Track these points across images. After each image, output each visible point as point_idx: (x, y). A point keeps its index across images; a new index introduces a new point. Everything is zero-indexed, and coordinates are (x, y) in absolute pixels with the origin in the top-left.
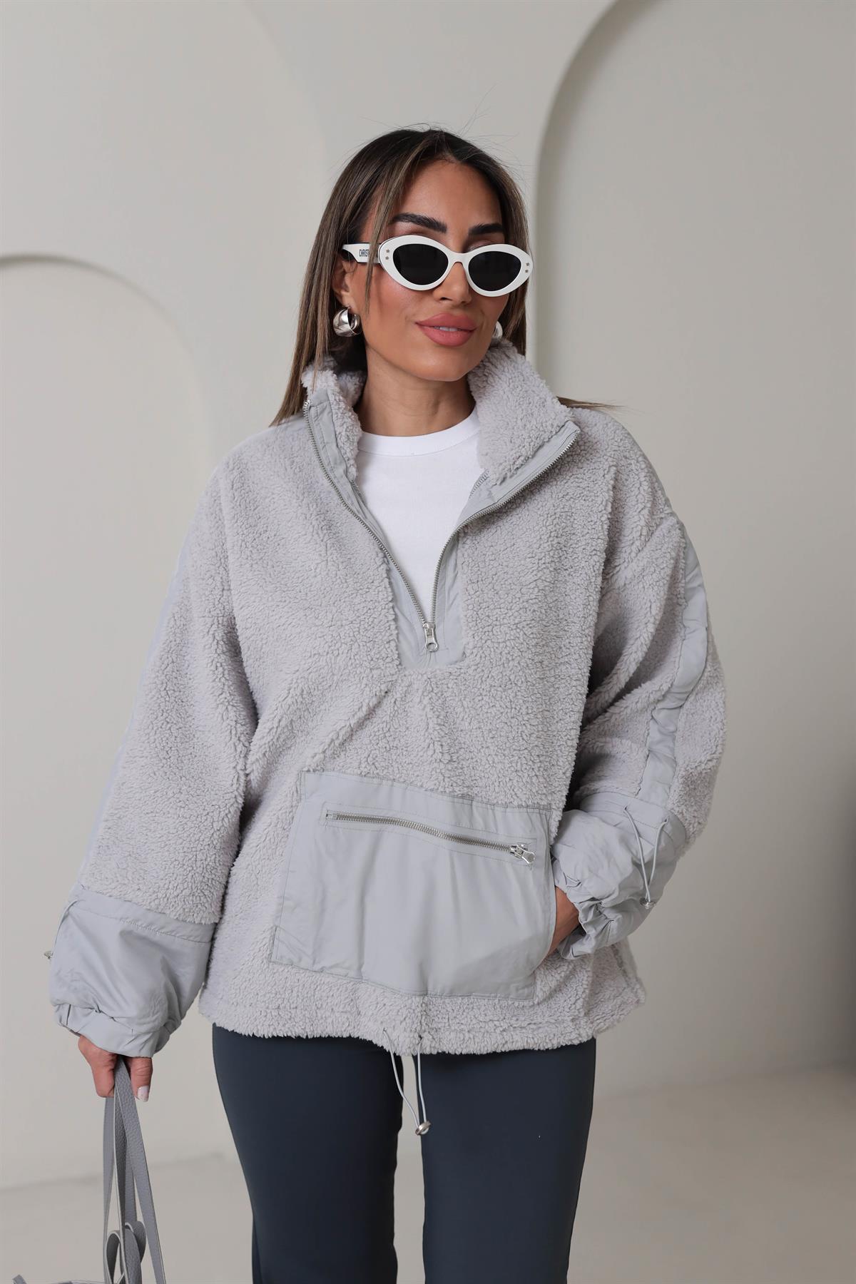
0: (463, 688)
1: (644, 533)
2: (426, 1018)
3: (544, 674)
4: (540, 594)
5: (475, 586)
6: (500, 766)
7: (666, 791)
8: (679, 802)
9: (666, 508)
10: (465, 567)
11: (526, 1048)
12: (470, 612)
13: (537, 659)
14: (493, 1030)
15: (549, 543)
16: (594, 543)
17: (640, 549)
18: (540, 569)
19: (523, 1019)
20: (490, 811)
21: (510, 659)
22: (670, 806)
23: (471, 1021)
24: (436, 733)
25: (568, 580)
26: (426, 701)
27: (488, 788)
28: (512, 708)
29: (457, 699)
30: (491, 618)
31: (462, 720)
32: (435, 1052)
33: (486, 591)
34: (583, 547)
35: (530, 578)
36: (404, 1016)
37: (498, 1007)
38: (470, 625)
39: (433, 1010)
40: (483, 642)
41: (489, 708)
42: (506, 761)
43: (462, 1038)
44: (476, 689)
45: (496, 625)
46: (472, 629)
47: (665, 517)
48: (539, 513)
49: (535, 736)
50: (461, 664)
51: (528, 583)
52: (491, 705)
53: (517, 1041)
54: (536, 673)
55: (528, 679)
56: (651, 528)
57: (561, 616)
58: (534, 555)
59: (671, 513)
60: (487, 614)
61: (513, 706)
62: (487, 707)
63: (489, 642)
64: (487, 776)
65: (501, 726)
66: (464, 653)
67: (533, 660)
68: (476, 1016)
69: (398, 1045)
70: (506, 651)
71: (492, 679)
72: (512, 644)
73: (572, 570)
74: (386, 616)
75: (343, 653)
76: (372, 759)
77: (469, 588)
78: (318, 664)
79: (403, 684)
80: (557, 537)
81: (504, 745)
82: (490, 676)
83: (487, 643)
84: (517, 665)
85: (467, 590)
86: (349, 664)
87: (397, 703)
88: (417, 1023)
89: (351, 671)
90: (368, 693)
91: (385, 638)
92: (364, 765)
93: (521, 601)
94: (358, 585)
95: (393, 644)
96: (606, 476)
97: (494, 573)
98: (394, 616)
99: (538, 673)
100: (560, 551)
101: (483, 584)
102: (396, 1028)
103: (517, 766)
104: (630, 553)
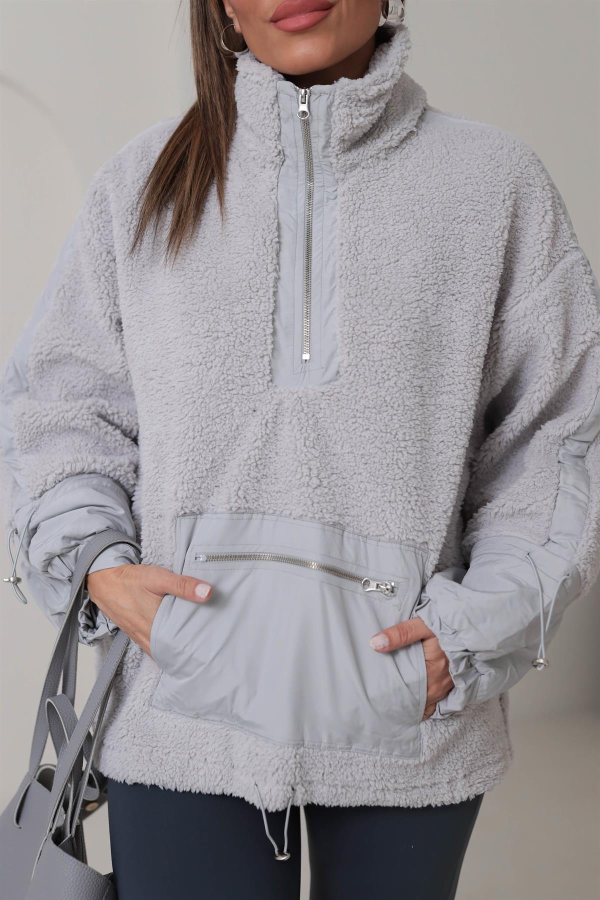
0: (336, 409)
2: (300, 770)
3: (424, 400)
4: (421, 315)
5: (353, 301)
6: (371, 495)
10: (343, 280)
12: (346, 329)
13: (416, 382)
15: (434, 265)
16: (487, 270)
17: (543, 278)
18: (422, 289)
20: (362, 544)
21: (386, 378)
23: (347, 778)
24: (303, 455)
25: (454, 305)
26: (295, 421)
27: (360, 518)
30: (368, 334)
31: (335, 443)
33: (364, 306)
34: (474, 272)
35: (413, 297)
36: (276, 767)
38: (346, 341)
39: (308, 763)
40: (359, 360)
41: (363, 431)
42: (379, 490)
43: (334, 793)
44: (350, 410)
45: (373, 343)
46: (348, 346)
47: (569, 251)
48: (429, 233)
49: (412, 465)
50: (336, 383)
51: (410, 301)
52: (365, 427)
54: (415, 398)
55: (407, 404)
56: (552, 259)
57: (444, 343)
58: (418, 275)
59: (576, 247)
60: (364, 330)
61: (389, 431)
62: (361, 429)
63: (364, 360)
64: (359, 505)
65: (375, 452)
66: (338, 372)
67: (412, 383)
68: (354, 773)
69: (271, 800)
70: (382, 370)
71: (367, 399)
72: (389, 363)
73: (459, 295)
74: (264, 329)
75: (216, 366)
76: (243, 493)
77: (347, 303)
78: (188, 373)
79: (274, 402)
80: (442, 259)
81: (377, 472)
82: (364, 396)
83: (362, 362)
84: (394, 385)
85: (344, 305)
86: (221, 378)
87: (268, 425)
88: (291, 776)
89: (223, 387)
90: (238, 413)
91: (260, 352)
92: (233, 500)
93: (402, 319)
94: (241, 294)
95: (266, 359)
96: (506, 202)
97: (374, 287)
98: (272, 330)
99: (417, 398)
100: (446, 274)
101: (362, 298)
102: (267, 780)
103: (390, 496)
104: (531, 283)
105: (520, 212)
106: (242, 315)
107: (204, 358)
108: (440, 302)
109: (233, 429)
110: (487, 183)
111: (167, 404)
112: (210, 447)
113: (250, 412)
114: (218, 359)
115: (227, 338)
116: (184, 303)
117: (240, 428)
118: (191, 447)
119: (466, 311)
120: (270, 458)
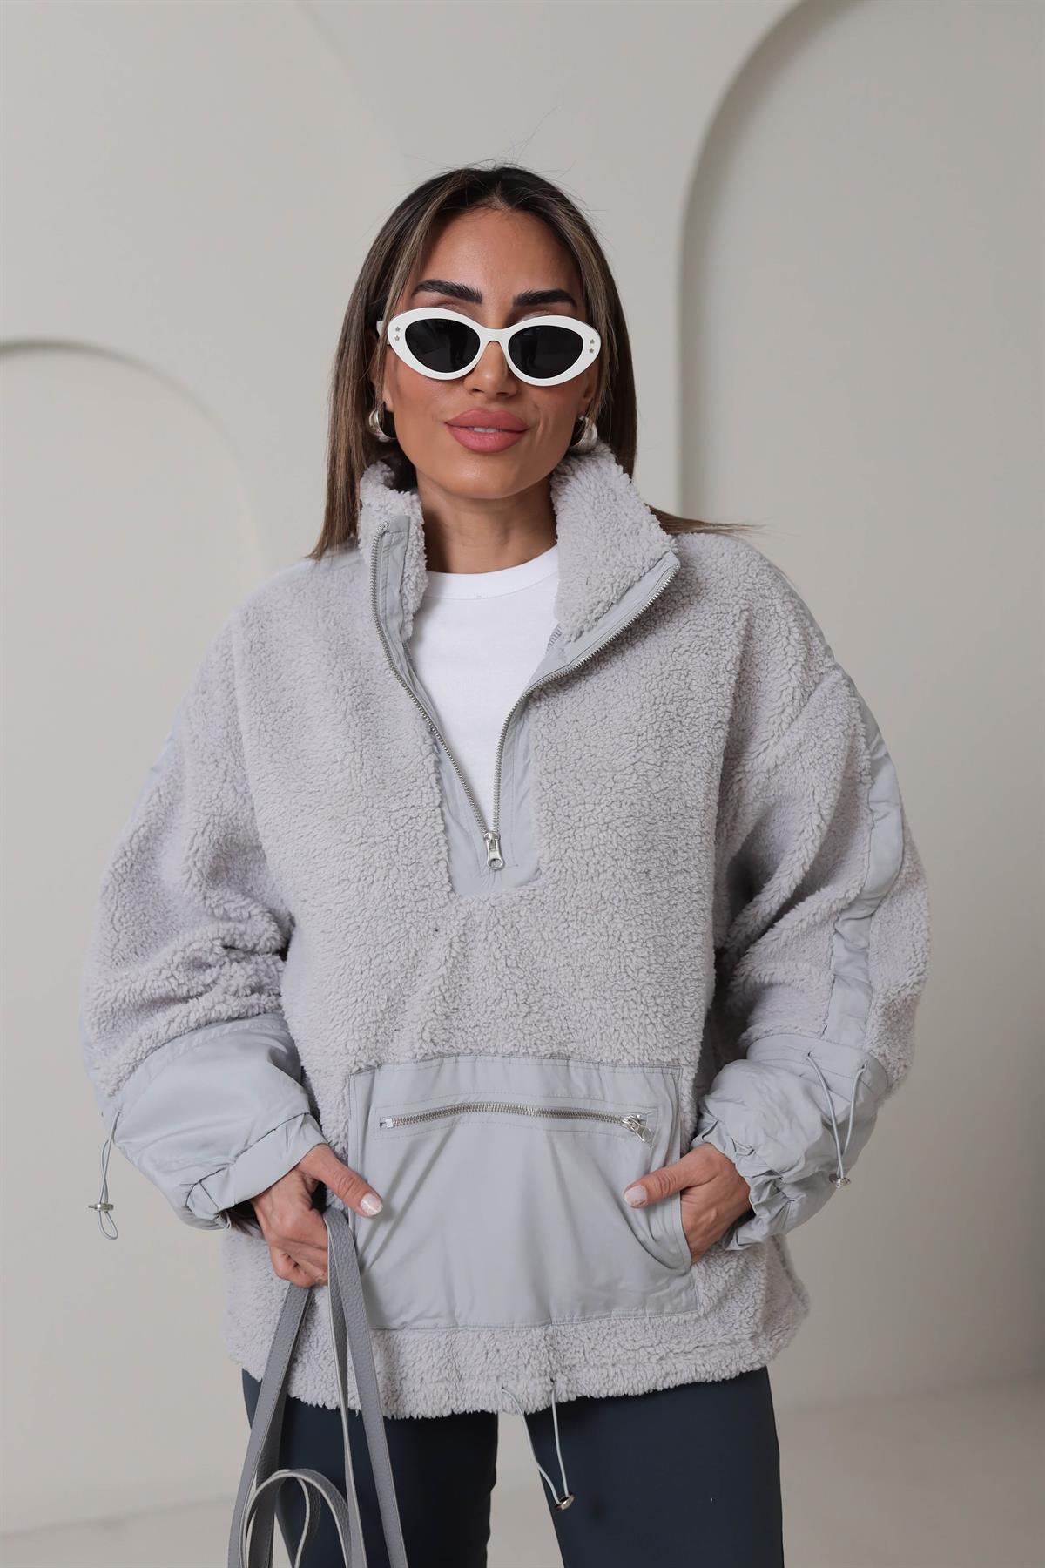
0: (540, 915)
1: (798, 695)
2: (554, 1354)
3: (652, 888)
4: (639, 781)
5: (551, 778)
6: (599, 1013)
7: (861, 1028)
8: (880, 1040)
9: (827, 660)
10: (539, 752)
11: (696, 1379)
12: (543, 814)
13: (638, 868)
14: (646, 1361)
15: (653, 712)
16: (720, 713)
17: (794, 717)
18: (639, 748)
19: (688, 1341)
20: (594, 1073)
21: (601, 870)
22: (868, 1047)
23: (615, 1351)
24: (506, 978)
25: (684, 760)
26: (491, 937)
27: (587, 1043)
28: (608, 935)
29: (534, 930)
30: (572, 818)
31: (545, 956)
32: (573, 1398)
33: (566, 782)
34: (705, 717)
35: (626, 760)
36: (527, 1358)
37: (650, 1327)
38: (544, 831)
39: (562, 1343)
40: (563, 852)
41: (578, 937)
42: (608, 1006)
43: (606, 1376)
44: (559, 914)
45: (579, 827)
46: (547, 836)
47: (827, 672)
49: (645, 971)
50: (535, 884)
51: (623, 767)
52: (581, 933)
53: (682, 1371)
54: (639, 888)
55: (629, 896)
56: (807, 690)
57: (674, 810)
58: (632, 730)
60: (566, 814)
61: (610, 933)
62: (576, 935)
63: (570, 851)
64: (584, 1027)
65: (596, 960)
66: (538, 869)
67: (634, 870)
68: (622, 1343)
69: (529, 1399)
70: (595, 861)
71: (579, 898)
72: (602, 850)
73: (689, 747)
75: (378, 880)
76: (429, 1035)
77: (544, 780)
78: (347, 892)
79: (459, 917)
80: (664, 704)
81: (602, 986)
82: (575, 895)
83: (567, 854)
84: (611, 878)
85: (541, 784)
86: (388, 893)
87: (455, 946)
88: (546, 1363)
89: (390, 905)
90: (415, 935)
91: (433, 857)
92: (417, 1045)
93: (613, 792)
94: (397, 786)
95: (442, 864)
96: (737, 624)
97: (578, 757)
98: (443, 826)
99: (643, 886)
100: (670, 722)
101: (562, 773)
102: (519, 1378)
103: (623, 1012)
104: (780, 725)
105: (756, 633)
106: (402, 812)
107: (362, 872)
108: (666, 759)
109: (411, 956)
110: (711, 601)
111: (323, 932)
112: (384, 982)
113: (431, 932)
114: (379, 871)
115: (387, 843)
116: (330, 804)
117: (419, 953)
118: (359, 985)
119: (699, 767)
120: (460, 985)
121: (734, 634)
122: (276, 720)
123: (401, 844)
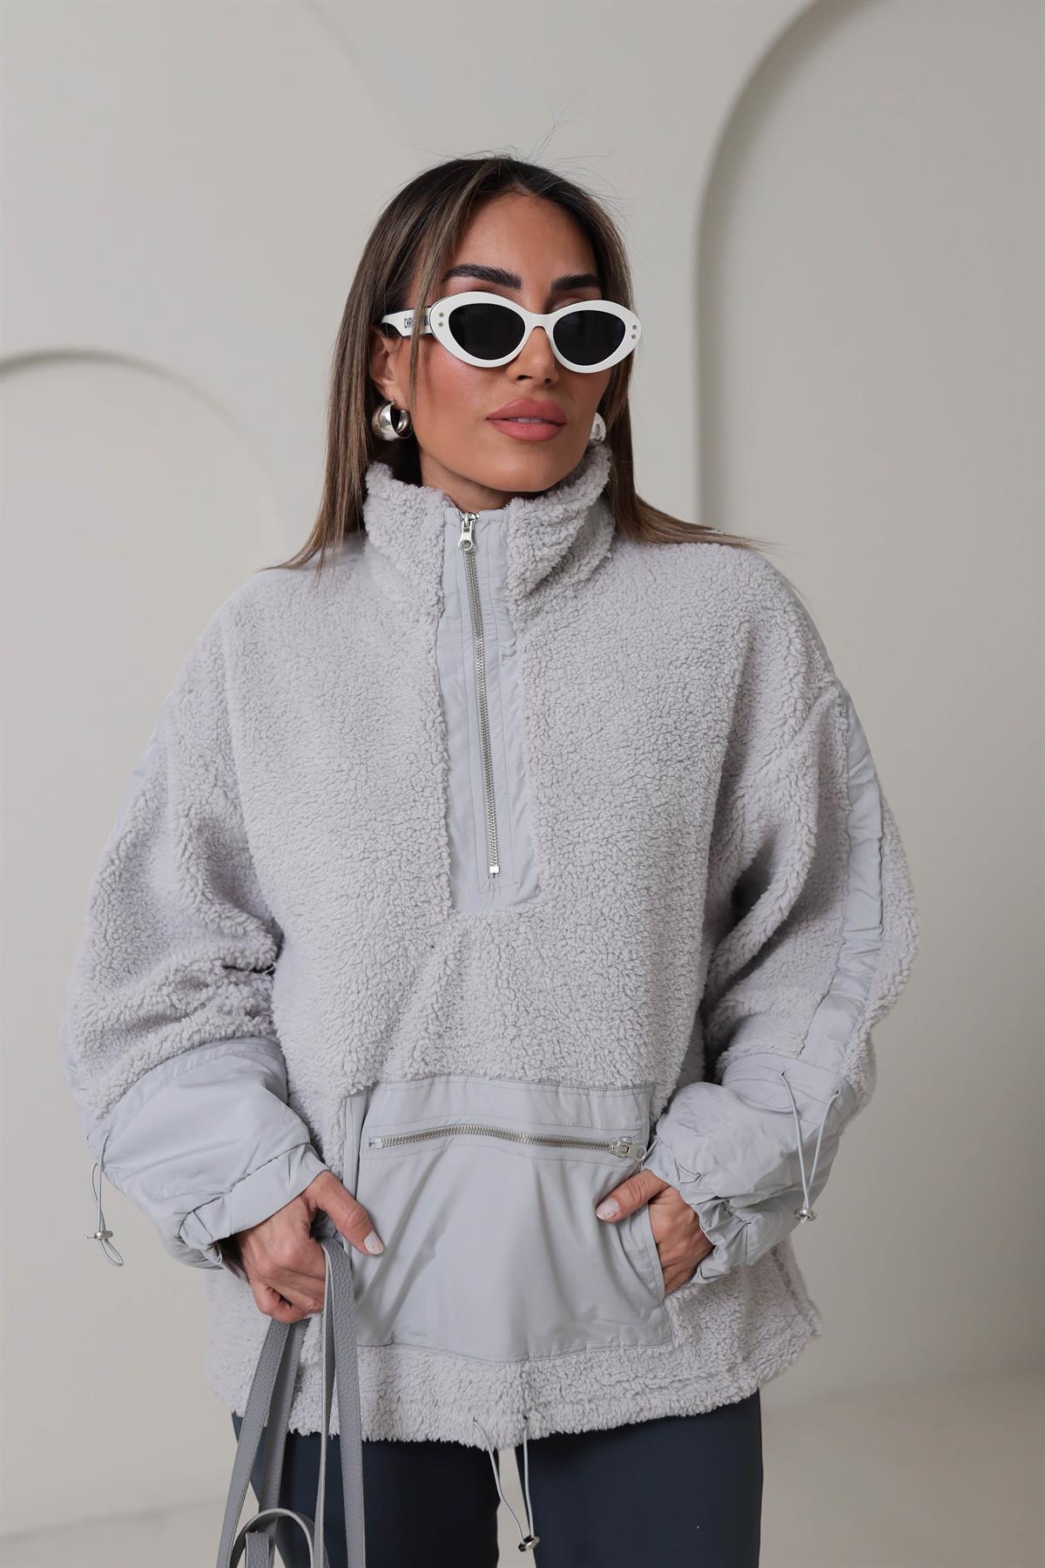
0: (539, 931)
1: (800, 707)
2: (530, 1391)
4: (638, 795)
5: (549, 792)
6: (595, 1035)
7: (839, 1052)
10: (533, 766)
11: (669, 1415)
12: (543, 830)
13: (640, 884)
14: (621, 1395)
15: (650, 726)
16: (718, 727)
17: (797, 729)
18: (637, 761)
19: (663, 1374)
20: (584, 1098)
21: (601, 885)
22: (845, 1073)
23: (592, 1386)
24: (496, 999)
25: (684, 775)
26: (484, 956)
27: (580, 1066)
28: (608, 953)
29: (532, 947)
30: (572, 832)
31: (541, 975)
32: (546, 1435)
33: (564, 796)
34: (704, 731)
35: (623, 774)
36: (499, 1393)
37: (625, 1360)
38: (544, 846)
39: (538, 1379)
40: (563, 868)
41: (577, 955)
42: (604, 1027)
43: (581, 1411)
44: (557, 932)
45: (579, 843)
46: (548, 852)
47: (825, 687)
48: (639, 687)
49: (642, 989)
50: (534, 901)
51: (621, 781)
52: (579, 950)
53: (656, 1407)
54: (640, 904)
55: (631, 913)
56: (808, 701)
58: (629, 744)
59: (833, 681)
60: (565, 829)
61: (610, 950)
62: (574, 953)
63: (570, 866)
64: (578, 1050)
66: (538, 886)
67: (635, 886)
68: (598, 1378)
69: (499, 1436)
70: (595, 876)
71: (578, 915)
72: (602, 865)
73: (689, 762)
74: (436, 840)
75: (378, 897)
76: (421, 1053)
77: (541, 795)
78: (345, 909)
79: (455, 934)
80: (660, 717)
81: (599, 1006)
82: (574, 912)
83: (567, 869)
84: (612, 893)
85: (538, 799)
86: (388, 909)
87: (449, 963)
88: (519, 1400)
89: (390, 922)
90: (413, 953)
91: (435, 870)
92: (409, 1064)
93: (613, 807)
94: (401, 797)
95: (444, 879)
96: (736, 637)
97: (574, 770)
98: (447, 838)
99: (644, 903)
100: (668, 735)
101: (560, 787)
102: (490, 1412)
103: (618, 1033)
104: (782, 736)
105: (757, 645)
106: (406, 825)
107: (362, 887)
108: (665, 773)
109: (409, 974)
110: (711, 613)
111: (320, 948)
112: (382, 1001)
113: (428, 949)
114: (380, 887)
115: (390, 858)
116: (330, 816)
117: (416, 971)
118: (356, 1005)
119: (697, 783)
120: (454, 1004)
121: (733, 647)
122: (270, 727)
123: (404, 859)
